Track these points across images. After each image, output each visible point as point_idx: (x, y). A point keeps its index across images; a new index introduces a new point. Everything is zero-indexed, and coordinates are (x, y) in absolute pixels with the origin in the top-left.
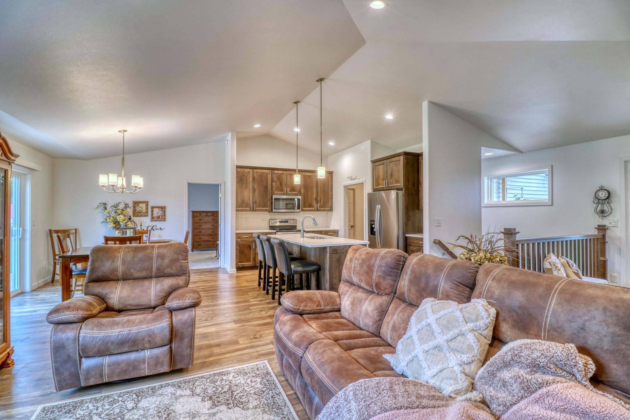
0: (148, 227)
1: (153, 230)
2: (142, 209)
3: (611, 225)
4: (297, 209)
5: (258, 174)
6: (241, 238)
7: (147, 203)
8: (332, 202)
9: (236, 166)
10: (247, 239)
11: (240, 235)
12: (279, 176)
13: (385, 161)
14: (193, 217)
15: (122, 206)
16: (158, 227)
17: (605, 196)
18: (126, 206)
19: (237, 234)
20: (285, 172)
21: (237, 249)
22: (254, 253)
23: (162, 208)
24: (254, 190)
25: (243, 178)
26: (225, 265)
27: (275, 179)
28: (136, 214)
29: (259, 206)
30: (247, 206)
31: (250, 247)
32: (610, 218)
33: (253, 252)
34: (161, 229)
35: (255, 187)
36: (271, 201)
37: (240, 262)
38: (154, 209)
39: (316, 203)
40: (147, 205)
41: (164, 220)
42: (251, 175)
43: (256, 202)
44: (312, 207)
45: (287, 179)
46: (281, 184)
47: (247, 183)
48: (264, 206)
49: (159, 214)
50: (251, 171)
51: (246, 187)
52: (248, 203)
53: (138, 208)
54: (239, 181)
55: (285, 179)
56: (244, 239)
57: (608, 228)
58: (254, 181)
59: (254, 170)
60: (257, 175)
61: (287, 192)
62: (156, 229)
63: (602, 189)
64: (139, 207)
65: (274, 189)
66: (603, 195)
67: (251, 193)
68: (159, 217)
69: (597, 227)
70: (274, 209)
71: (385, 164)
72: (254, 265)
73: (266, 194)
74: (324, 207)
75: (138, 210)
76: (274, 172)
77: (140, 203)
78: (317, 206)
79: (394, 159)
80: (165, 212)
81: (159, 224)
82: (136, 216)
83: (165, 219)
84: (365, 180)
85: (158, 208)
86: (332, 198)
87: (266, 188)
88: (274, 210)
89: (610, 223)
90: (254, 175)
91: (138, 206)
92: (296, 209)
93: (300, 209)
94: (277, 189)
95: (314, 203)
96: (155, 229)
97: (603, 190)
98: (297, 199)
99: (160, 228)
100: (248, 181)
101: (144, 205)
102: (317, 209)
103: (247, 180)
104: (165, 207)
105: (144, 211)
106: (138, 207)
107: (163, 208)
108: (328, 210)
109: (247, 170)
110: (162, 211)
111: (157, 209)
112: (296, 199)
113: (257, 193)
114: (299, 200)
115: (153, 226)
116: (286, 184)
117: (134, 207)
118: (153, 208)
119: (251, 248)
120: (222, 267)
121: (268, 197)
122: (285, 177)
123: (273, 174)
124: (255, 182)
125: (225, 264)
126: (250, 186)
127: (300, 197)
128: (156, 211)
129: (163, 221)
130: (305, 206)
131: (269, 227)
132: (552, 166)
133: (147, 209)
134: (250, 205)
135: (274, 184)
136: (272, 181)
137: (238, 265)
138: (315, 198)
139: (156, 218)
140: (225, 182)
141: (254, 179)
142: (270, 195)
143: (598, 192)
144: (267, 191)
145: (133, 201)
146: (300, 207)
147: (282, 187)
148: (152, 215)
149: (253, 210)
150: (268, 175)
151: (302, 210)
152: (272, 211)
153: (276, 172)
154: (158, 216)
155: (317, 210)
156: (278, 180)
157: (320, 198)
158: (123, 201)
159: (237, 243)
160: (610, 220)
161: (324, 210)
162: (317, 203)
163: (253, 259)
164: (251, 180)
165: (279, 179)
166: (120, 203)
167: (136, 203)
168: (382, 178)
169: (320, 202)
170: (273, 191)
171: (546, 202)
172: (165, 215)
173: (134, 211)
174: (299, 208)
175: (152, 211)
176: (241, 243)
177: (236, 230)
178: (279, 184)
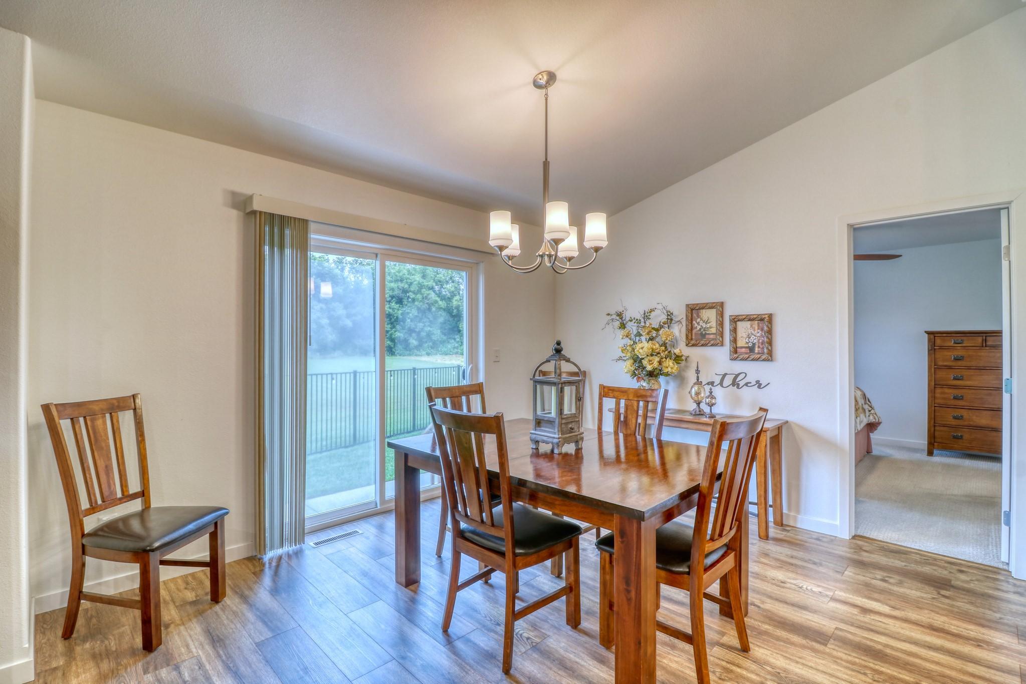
0: (724, 375)
1: (738, 385)
2: (708, 325)
7: (719, 307)
14: (933, 349)
15: (658, 318)
16: (752, 378)
18: (670, 319)
23: (762, 320)
28: (696, 339)
34: (759, 385)
38: (739, 323)
40: (721, 314)
41: (770, 357)
49: (753, 339)
53: (698, 324)
62: (746, 384)
64: (701, 319)
68: (751, 349)
75: (699, 327)
77: (703, 308)
80: (770, 332)
81: (753, 370)
82: (693, 345)
83: (770, 353)
85: (750, 320)
91: (698, 316)
96: (742, 383)
99: (758, 382)
101: (710, 315)
104: (770, 316)
105: (713, 330)
106: (699, 320)
107: (766, 322)
110: (762, 330)
111: (747, 324)
115: (737, 376)
117: (690, 320)
118: (735, 320)
128: (744, 328)
129: (764, 360)
133: (721, 324)
139: (743, 350)
145: (687, 306)
148: (734, 340)
154: (751, 345)
158: (660, 307)
166: (652, 311)
167: (693, 310)
172: (770, 343)
173: (690, 329)
175: (734, 330)
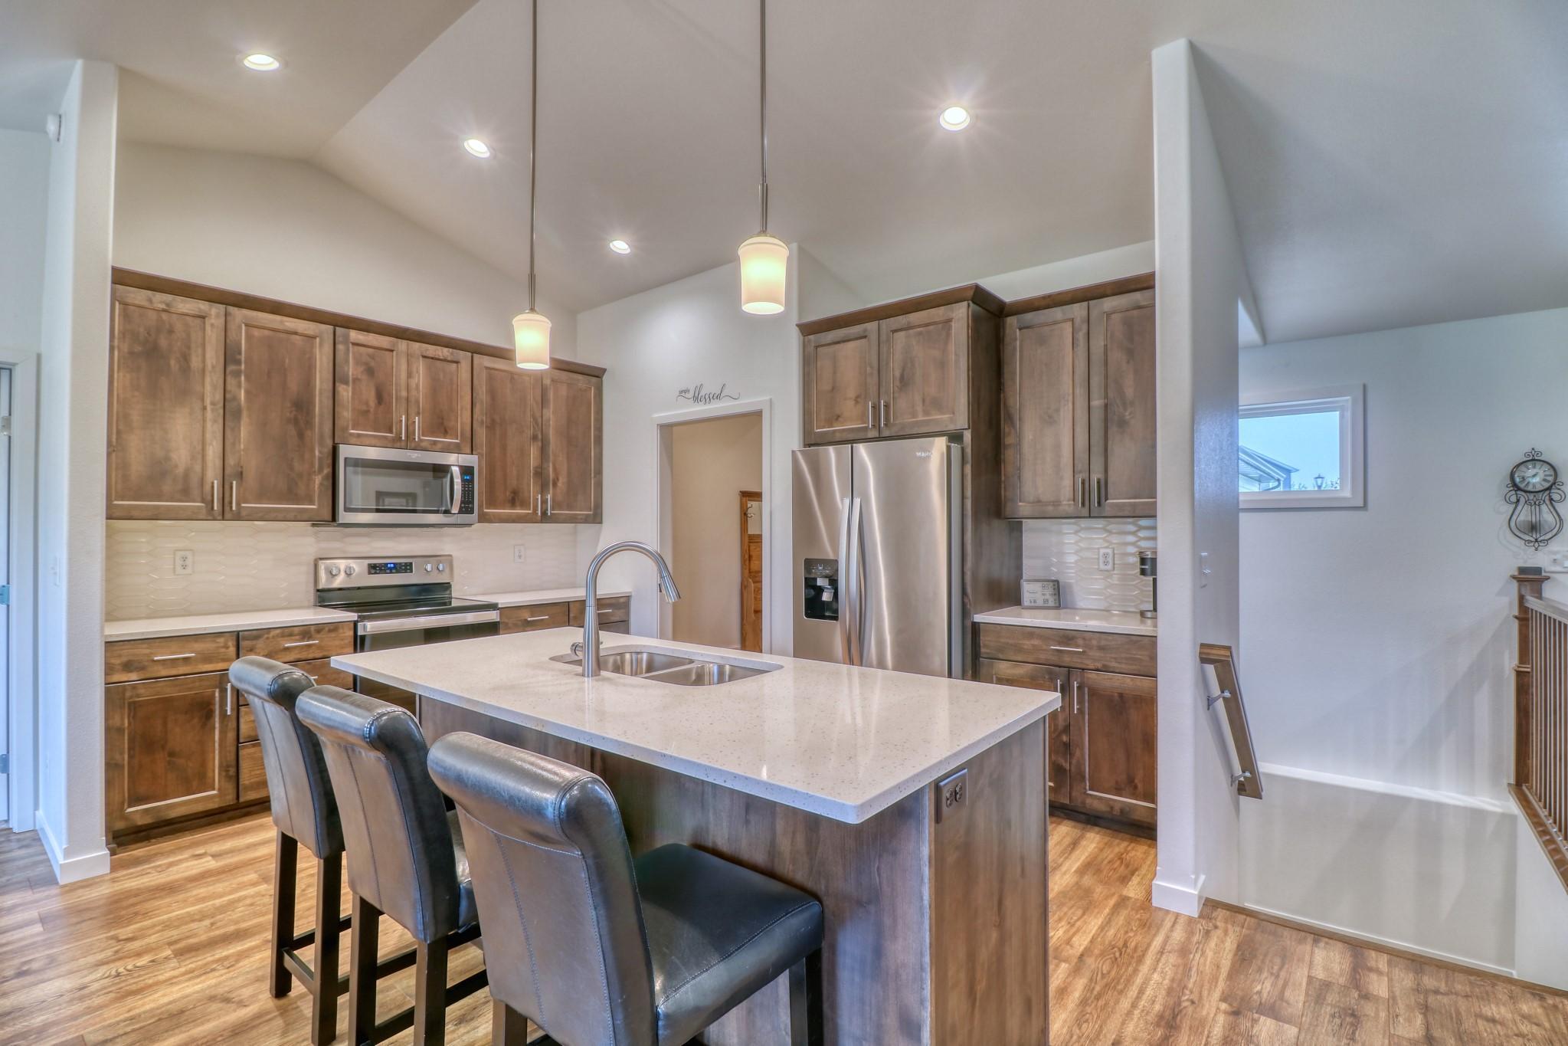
3: (1558, 568)
4: (461, 512)
5: (256, 333)
6: (143, 668)
8: (599, 485)
9: (115, 270)
10: (182, 670)
11: (143, 650)
12: (372, 357)
13: (872, 326)
17: (1545, 480)
19: (109, 644)
20: (402, 345)
21: (111, 732)
22: (231, 735)
24: (229, 412)
25: (163, 342)
26: (40, 813)
27: (351, 370)
29: (260, 498)
30: (185, 493)
31: (202, 709)
32: (1554, 546)
33: (223, 732)
35: (235, 398)
36: (327, 470)
37: (136, 800)
39: (538, 488)
42: (213, 336)
43: (240, 475)
44: (524, 504)
45: (410, 375)
46: (380, 397)
47: (186, 369)
48: (291, 496)
50: (215, 311)
51: (184, 393)
52: (194, 480)
54: (131, 353)
55: (404, 375)
56: (164, 673)
57: (1548, 578)
58: (231, 368)
59: (231, 309)
60: (249, 337)
61: (410, 434)
63: (1534, 459)
65: (346, 415)
66: (1536, 478)
67: (213, 429)
69: (1516, 573)
70: (347, 510)
71: (874, 337)
72: (230, 799)
73: (301, 435)
74: (570, 507)
76: (347, 337)
78: (544, 502)
79: (915, 317)
84: (771, 399)
86: (599, 472)
87: (302, 406)
88: (344, 517)
89: (1555, 560)
90: (232, 335)
92: (455, 510)
93: (472, 512)
94: (363, 417)
95: (532, 489)
97: (1538, 464)
98: (461, 467)
100: (195, 362)
102: (544, 513)
103: (185, 358)
108: (586, 520)
109: (187, 305)
112: (455, 470)
113: (245, 430)
114: (467, 471)
116: (407, 399)
119: (209, 715)
120: (15, 825)
121: (312, 451)
122: (404, 367)
123: (340, 347)
124: (237, 374)
125: (36, 807)
126: (208, 388)
127: (472, 460)
130: (492, 502)
131: (311, 596)
132: (1365, 387)
134: (207, 488)
135: (345, 392)
136: (336, 377)
137: (125, 817)
138: (535, 468)
140: (39, 357)
141: (230, 356)
142: (322, 436)
143: (1522, 468)
144: (309, 423)
146: (472, 502)
147: (389, 411)
149: (226, 513)
150: (312, 346)
151: (483, 518)
152: (334, 517)
153: (355, 335)
155: (545, 518)
156: (364, 377)
157: (555, 469)
159: (114, 697)
160: (1555, 553)
161: (573, 520)
162: (543, 488)
163: (224, 768)
164: (213, 356)
165: (370, 372)
168: (851, 393)
169: (555, 484)
170: (339, 423)
171: (1345, 499)
174: (467, 507)
176: (145, 694)
177: (110, 616)
178: (371, 396)
